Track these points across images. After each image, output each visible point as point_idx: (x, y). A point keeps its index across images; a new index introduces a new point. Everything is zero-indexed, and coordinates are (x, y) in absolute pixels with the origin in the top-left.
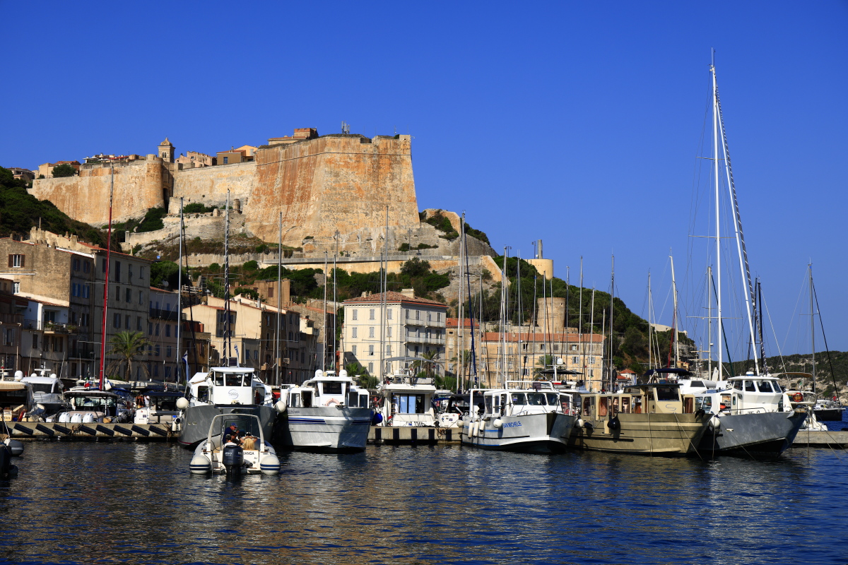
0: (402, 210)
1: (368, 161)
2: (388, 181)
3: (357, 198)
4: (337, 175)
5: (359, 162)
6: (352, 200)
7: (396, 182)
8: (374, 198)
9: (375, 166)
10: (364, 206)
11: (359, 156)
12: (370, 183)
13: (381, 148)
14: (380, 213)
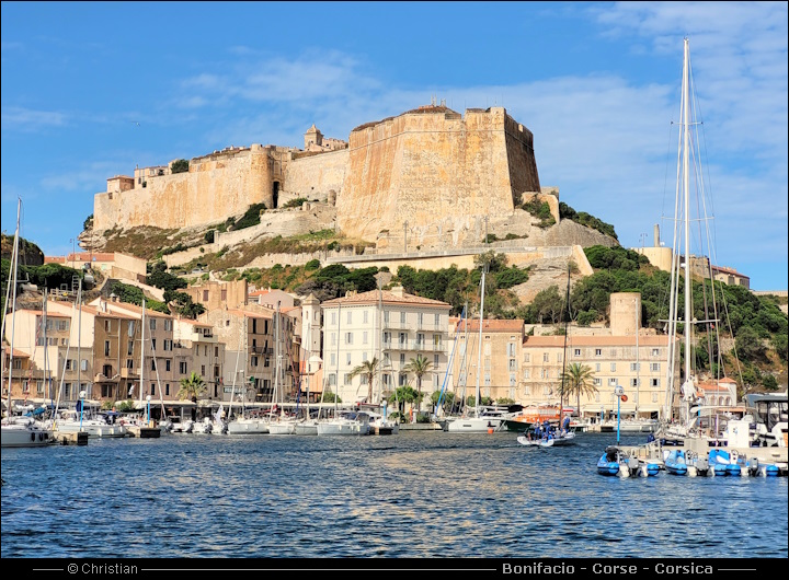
0: (492, 196)
1: (455, 140)
2: (476, 162)
3: (440, 183)
4: (417, 157)
5: (443, 141)
6: (435, 185)
7: (486, 162)
8: (460, 183)
9: (462, 145)
10: (448, 193)
11: (444, 135)
12: (456, 165)
13: (470, 123)
14: (466, 199)
